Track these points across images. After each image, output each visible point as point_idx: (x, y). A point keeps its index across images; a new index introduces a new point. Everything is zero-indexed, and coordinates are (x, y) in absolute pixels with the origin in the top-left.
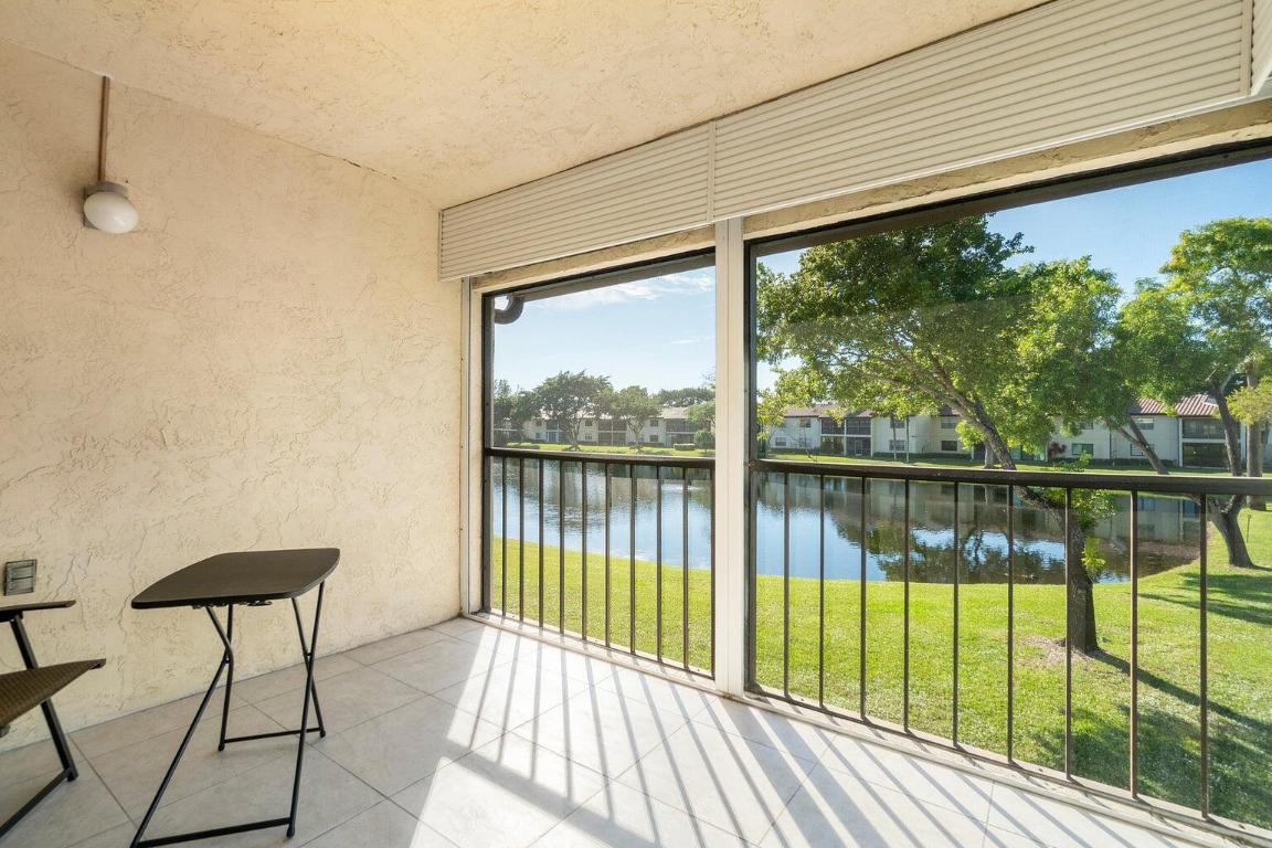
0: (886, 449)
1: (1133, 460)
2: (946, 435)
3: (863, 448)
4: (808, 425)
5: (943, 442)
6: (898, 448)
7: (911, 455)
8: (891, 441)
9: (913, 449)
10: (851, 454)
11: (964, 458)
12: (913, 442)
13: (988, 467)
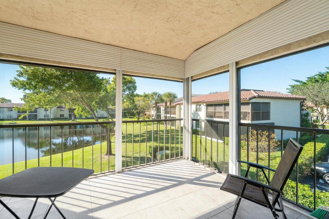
0: (43, 117)
1: (101, 117)
2: (62, 113)
3: (35, 118)
4: (12, 110)
5: (60, 115)
6: (47, 117)
7: (51, 119)
8: (44, 115)
9: (52, 117)
10: (30, 119)
11: (66, 119)
12: (52, 115)
13: (73, 121)
